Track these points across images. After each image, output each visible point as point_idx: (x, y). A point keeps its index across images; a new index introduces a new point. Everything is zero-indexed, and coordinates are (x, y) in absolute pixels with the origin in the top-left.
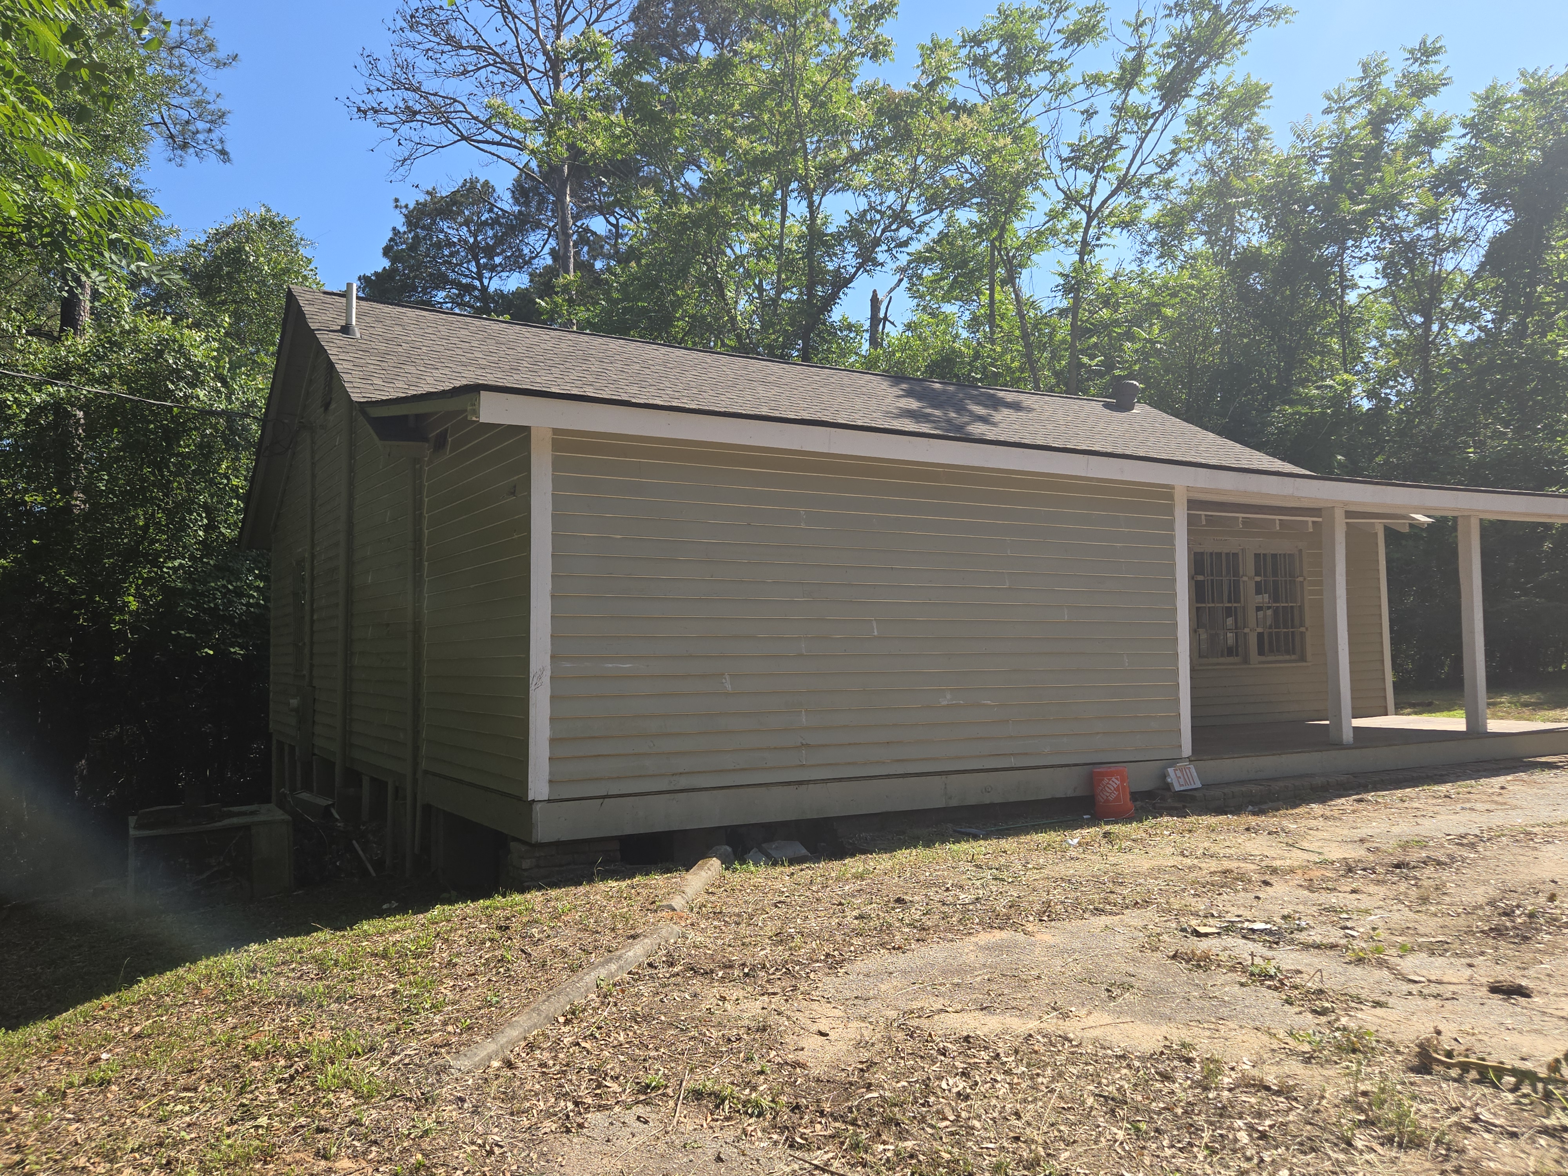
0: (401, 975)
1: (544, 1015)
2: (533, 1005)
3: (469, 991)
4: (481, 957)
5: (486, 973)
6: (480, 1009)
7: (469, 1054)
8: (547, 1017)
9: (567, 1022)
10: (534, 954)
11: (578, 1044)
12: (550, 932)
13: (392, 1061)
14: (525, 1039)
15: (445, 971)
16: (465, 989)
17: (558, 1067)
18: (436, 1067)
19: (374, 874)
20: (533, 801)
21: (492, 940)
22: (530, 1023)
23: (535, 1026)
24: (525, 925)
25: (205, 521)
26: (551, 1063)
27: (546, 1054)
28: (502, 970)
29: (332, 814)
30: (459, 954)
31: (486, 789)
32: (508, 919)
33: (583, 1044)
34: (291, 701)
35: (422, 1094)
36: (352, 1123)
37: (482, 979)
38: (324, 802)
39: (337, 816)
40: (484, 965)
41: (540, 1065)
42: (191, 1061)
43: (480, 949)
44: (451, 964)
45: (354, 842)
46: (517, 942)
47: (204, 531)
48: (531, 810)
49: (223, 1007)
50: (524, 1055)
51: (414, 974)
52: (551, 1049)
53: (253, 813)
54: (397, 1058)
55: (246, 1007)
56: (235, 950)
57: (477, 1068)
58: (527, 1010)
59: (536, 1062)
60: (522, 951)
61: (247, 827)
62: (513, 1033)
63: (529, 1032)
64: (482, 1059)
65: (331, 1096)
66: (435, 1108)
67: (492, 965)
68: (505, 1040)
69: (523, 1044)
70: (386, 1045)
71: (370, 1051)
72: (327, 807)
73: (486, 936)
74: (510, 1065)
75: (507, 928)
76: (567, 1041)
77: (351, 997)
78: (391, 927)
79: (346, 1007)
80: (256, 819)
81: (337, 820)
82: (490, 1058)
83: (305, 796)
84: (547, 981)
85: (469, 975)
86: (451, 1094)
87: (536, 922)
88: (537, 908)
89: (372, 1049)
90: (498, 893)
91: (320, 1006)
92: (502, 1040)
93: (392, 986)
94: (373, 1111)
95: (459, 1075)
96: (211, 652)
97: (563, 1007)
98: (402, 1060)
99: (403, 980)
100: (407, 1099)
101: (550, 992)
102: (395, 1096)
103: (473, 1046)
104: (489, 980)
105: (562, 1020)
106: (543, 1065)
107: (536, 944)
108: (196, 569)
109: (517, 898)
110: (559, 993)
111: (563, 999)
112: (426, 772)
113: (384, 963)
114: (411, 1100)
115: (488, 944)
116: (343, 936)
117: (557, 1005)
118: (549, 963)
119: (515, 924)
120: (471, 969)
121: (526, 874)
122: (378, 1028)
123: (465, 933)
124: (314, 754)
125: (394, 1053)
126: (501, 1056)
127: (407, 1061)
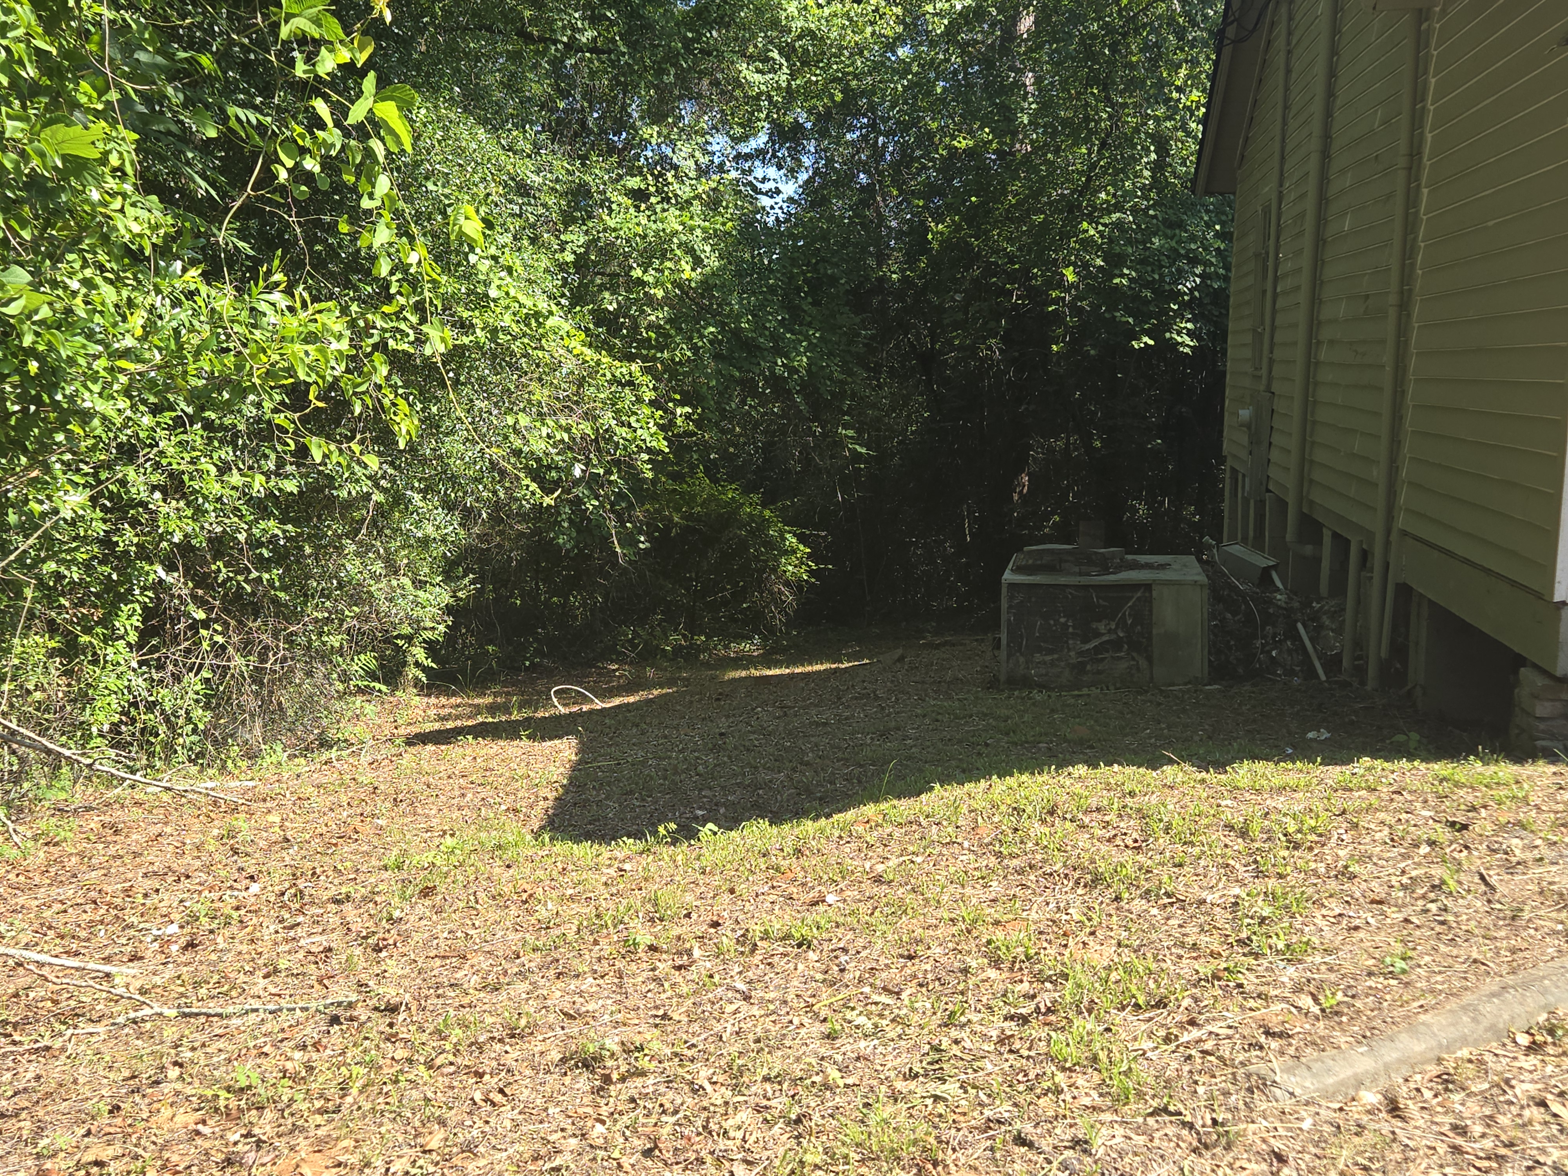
0: (1259, 874)
1: (1485, 1023)
2: (1468, 998)
3: (1361, 934)
4: (1403, 872)
5: (1404, 905)
6: (1370, 974)
7: (1316, 1067)
8: (1492, 1028)
9: (1534, 1048)
10: (1501, 889)
11: (1543, 1104)
12: (1545, 851)
13: (1185, 1038)
14: (1439, 1061)
15: (1333, 885)
16: (1356, 928)
17: (1488, 1144)
18: (1248, 1076)
19: (1323, 678)
20: (1563, 603)
21: (1432, 843)
22: (1453, 1033)
23: (1464, 1041)
24: (1502, 827)
25: (1153, 156)
26: (1477, 1129)
27: (1473, 1107)
28: (1433, 907)
29: (1272, 581)
30: (1364, 858)
31: (1488, 571)
32: (1473, 809)
33: (1556, 1107)
34: (1241, 412)
35: (1215, 1122)
36: (1077, 1143)
37: (1395, 916)
38: (1262, 561)
39: (1279, 584)
40: (1404, 887)
41: (1455, 1128)
42: (918, 942)
43: (1405, 857)
44: (1346, 874)
45: (1300, 626)
46: (1477, 860)
47: (1151, 170)
48: (1558, 619)
49: (993, 861)
50: (1428, 1094)
51: (1281, 876)
52: (1485, 1098)
53: (1162, 567)
54: (1195, 1033)
55: (1020, 872)
56: (1056, 770)
57: (1329, 1097)
58: (1453, 1004)
59: (1449, 1119)
60: (1482, 878)
61: (1148, 587)
62: (1417, 1047)
63: (1449, 1049)
64: (1342, 1083)
65: (1061, 1078)
66: (1229, 1158)
67: (1420, 892)
68: (1395, 1055)
69: (1434, 1070)
70: (1185, 1003)
71: (1157, 1006)
72: (1267, 570)
73: (1423, 834)
74: (1394, 1109)
75: (1465, 827)
76: (1523, 1089)
77: (1168, 895)
78: (1276, 781)
79: (1154, 911)
80: (1163, 575)
81: (1278, 590)
82: (1359, 1084)
83: (1237, 549)
84: (1513, 951)
85: (1373, 902)
86: (1264, 1141)
87: (1524, 827)
88: (1534, 799)
89: (1161, 1004)
90: (1477, 755)
91: (1118, 899)
92: (1390, 1054)
93: (1237, 891)
94: (1119, 1131)
95: (1288, 1104)
96: (1151, 342)
97: (1531, 1014)
98: (1199, 1041)
99: (1260, 885)
100: (1184, 1124)
101: (1510, 980)
102: (1165, 1110)
103: (1330, 1052)
104: (1407, 921)
105: (1524, 1040)
106: (1461, 1130)
107: (1511, 868)
108: (1139, 226)
109: (1506, 770)
110: (1526, 986)
111: (1533, 1000)
112: (1404, 533)
113: (1240, 844)
114: (1191, 1126)
115: (1424, 849)
116: (1203, 781)
117: (1518, 1009)
118: (1526, 915)
119: (1483, 824)
120: (1380, 891)
121: (1542, 726)
122: (1187, 968)
123: (1389, 819)
124: (1268, 491)
125: (1192, 1023)
126: (1383, 1083)
127: (1209, 1046)
